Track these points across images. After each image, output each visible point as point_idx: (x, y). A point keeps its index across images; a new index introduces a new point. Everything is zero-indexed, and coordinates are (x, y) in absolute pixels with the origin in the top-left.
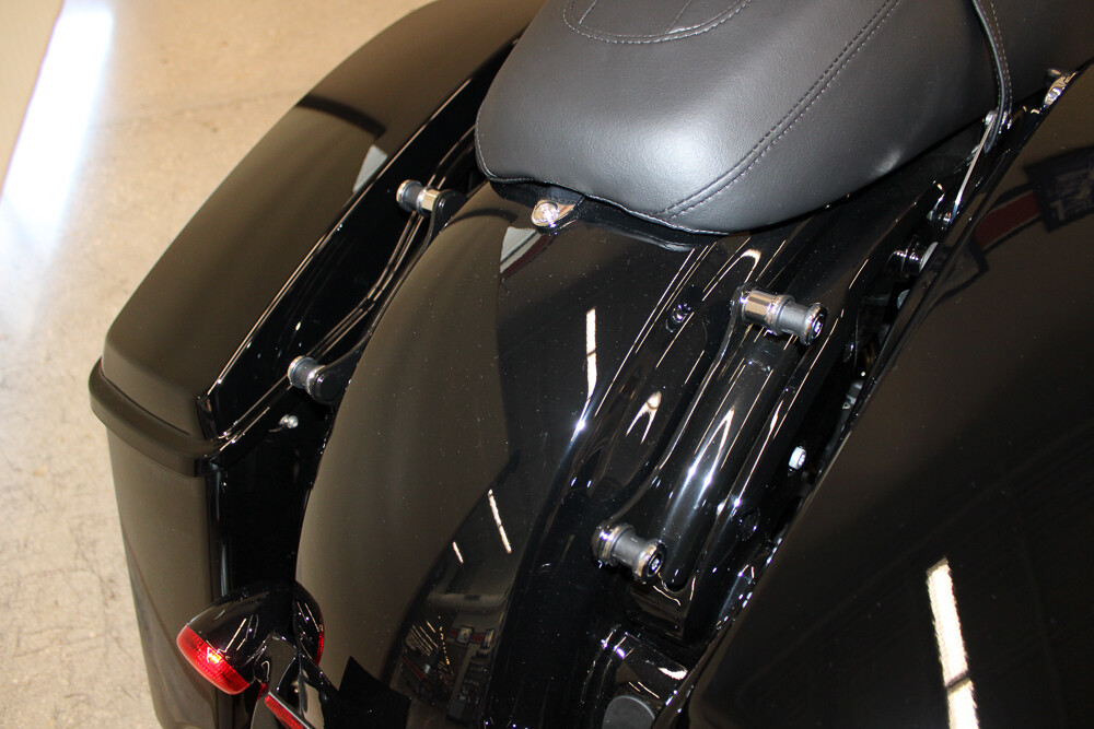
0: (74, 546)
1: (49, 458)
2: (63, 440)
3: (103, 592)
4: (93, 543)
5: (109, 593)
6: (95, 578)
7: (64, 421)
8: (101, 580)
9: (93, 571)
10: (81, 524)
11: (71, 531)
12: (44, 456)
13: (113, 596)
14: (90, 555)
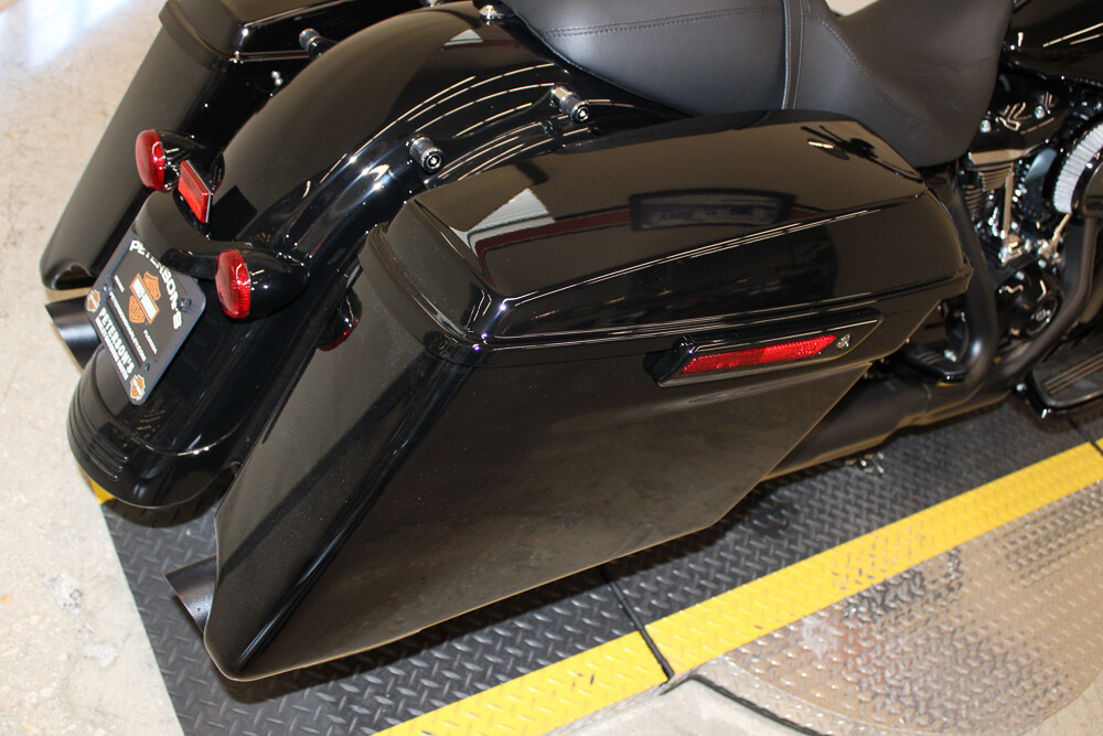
0: (6, 197)
1: (26, 132)
2: (44, 127)
3: (9, 237)
4: (23, 203)
5: (13, 240)
6: (9, 225)
7: (53, 115)
8: (13, 229)
9: (10, 220)
10: (22, 186)
11: (11, 186)
12: (23, 128)
13: (15, 244)
14: (14, 209)
